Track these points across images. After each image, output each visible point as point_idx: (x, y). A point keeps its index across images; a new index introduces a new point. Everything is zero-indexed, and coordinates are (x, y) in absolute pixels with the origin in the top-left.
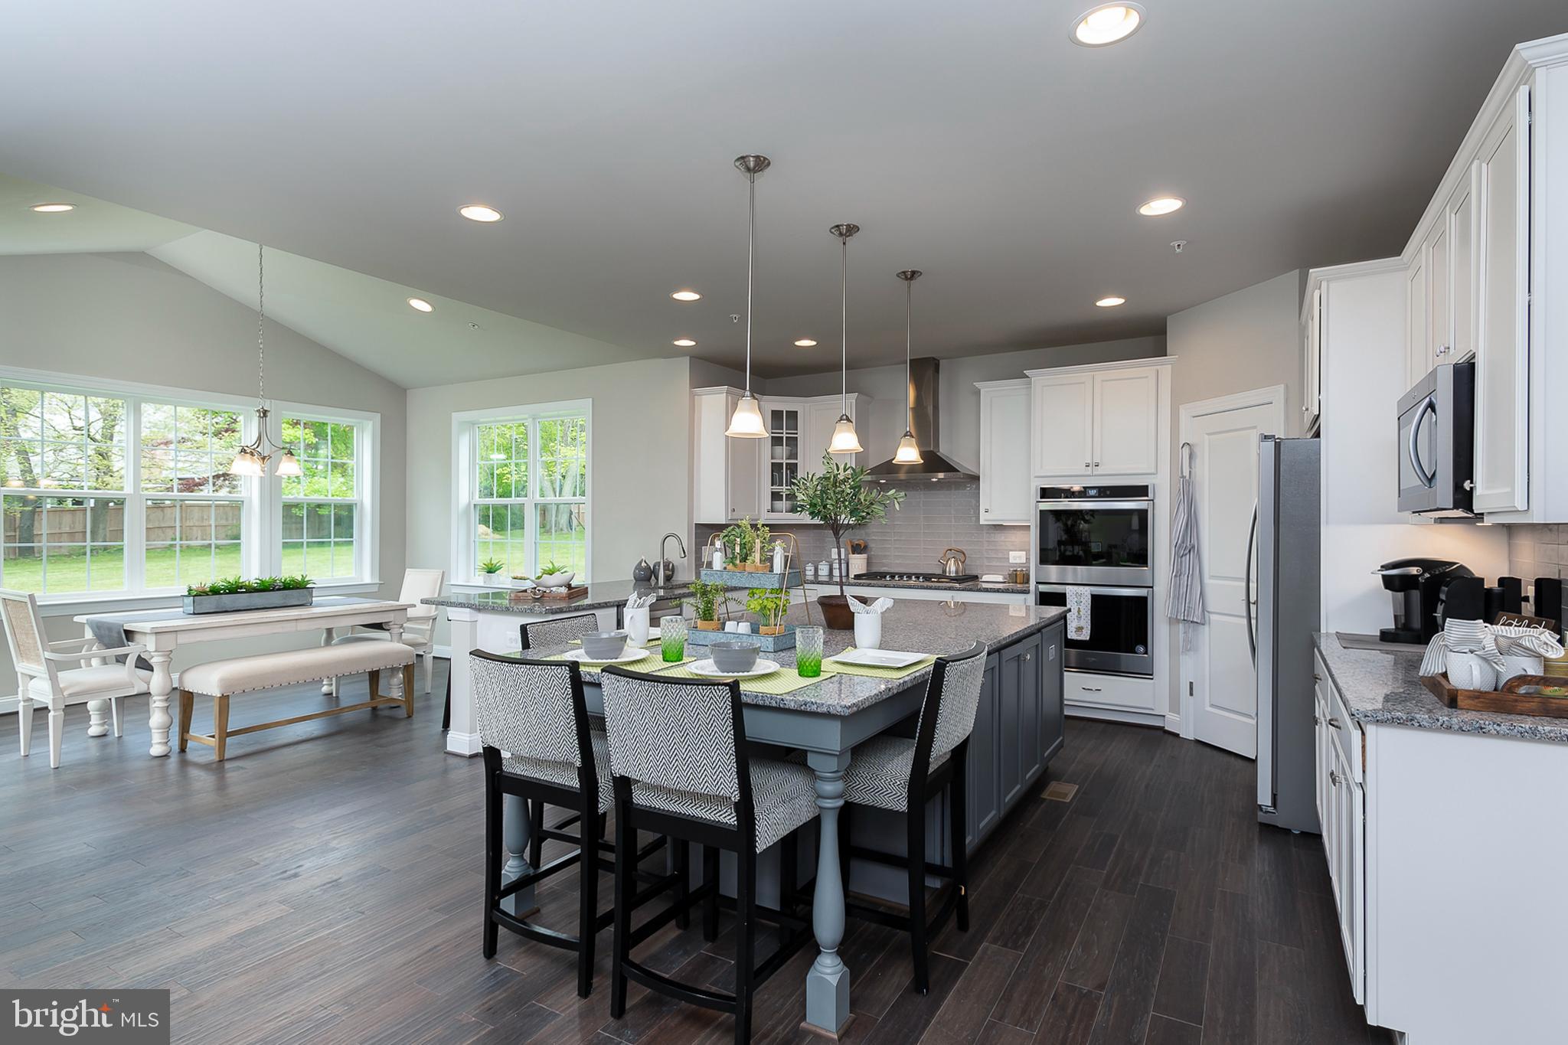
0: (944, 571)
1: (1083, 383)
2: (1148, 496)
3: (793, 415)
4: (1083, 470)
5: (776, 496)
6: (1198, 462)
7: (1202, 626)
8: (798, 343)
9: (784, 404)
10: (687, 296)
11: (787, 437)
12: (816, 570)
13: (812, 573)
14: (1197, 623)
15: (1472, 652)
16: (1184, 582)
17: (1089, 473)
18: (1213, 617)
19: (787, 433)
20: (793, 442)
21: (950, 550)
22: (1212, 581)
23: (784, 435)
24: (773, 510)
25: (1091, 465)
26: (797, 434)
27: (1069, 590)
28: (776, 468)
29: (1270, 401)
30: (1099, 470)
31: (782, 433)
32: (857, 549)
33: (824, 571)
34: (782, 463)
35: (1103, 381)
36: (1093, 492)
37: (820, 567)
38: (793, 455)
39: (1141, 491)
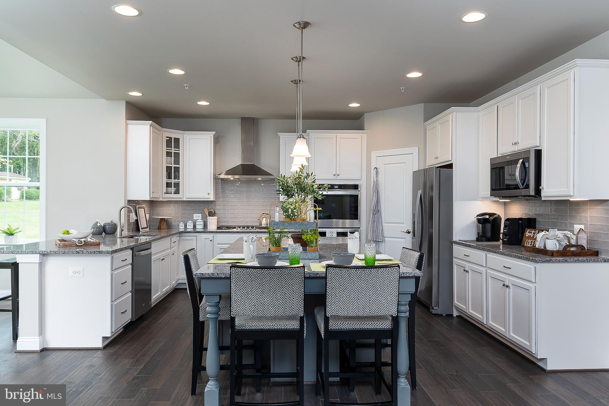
0: (261, 224)
1: (332, 138)
2: (358, 189)
3: (177, 141)
4: (332, 177)
5: (168, 185)
6: (380, 175)
7: (382, 243)
8: (199, 103)
9: (174, 134)
10: (177, 72)
11: (174, 152)
12: (186, 226)
13: (183, 227)
14: (381, 242)
15: (555, 239)
16: (375, 225)
17: (335, 178)
18: (386, 239)
19: (174, 150)
20: (177, 155)
21: (263, 214)
22: (386, 224)
23: (173, 151)
24: (167, 193)
25: (337, 175)
26: (179, 151)
27: (327, 231)
28: (169, 169)
29: (412, 153)
30: (339, 177)
31: (172, 150)
32: (212, 214)
33: (190, 226)
34: (172, 167)
35: (341, 138)
36: (337, 187)
37: (188, 224)
38: (177, 161)
39: (356, 187)
